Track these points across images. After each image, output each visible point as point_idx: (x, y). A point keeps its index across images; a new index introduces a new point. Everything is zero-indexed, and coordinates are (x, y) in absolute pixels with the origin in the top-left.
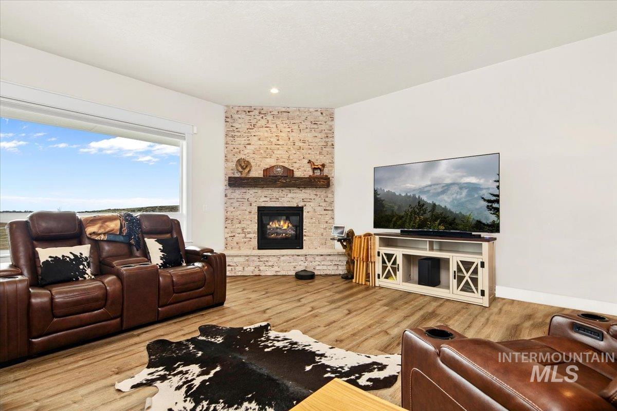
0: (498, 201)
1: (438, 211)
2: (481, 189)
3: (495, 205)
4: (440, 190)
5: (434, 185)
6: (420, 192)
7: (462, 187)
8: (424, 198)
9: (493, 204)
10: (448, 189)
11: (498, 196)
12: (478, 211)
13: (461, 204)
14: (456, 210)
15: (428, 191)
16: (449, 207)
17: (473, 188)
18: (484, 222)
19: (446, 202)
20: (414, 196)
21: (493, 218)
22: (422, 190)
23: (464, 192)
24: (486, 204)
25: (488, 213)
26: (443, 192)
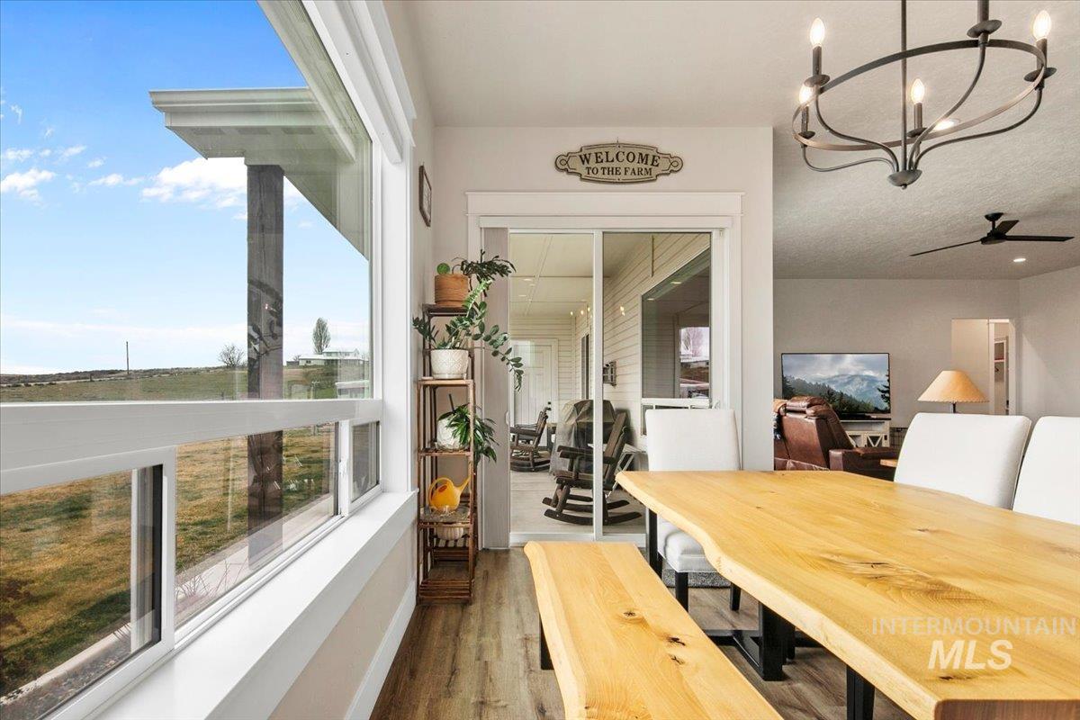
0: (888, 392)
1: (845, 399)
2: (877, 381)
3: (887, 395)
4: (846, 380)
5: (842, 375)
6: (829, 382)
7: (864, 379)
8: (833, 387)
9: (886, 394)
10: (853, 380)
11: (889, 387)
12: (875, 399)
13: (863, 394)
14: (859, 399)
15: (836, 381)
16: (853, 396)
17: (872, 380)
18: (879, 408)
19: (851, 391)
20: (824, 384)
21: (886, 405)
22: (831, 380)
23: (865, 384)
24: (881, 394)
25: (882, 401)
26: (848, 383)
